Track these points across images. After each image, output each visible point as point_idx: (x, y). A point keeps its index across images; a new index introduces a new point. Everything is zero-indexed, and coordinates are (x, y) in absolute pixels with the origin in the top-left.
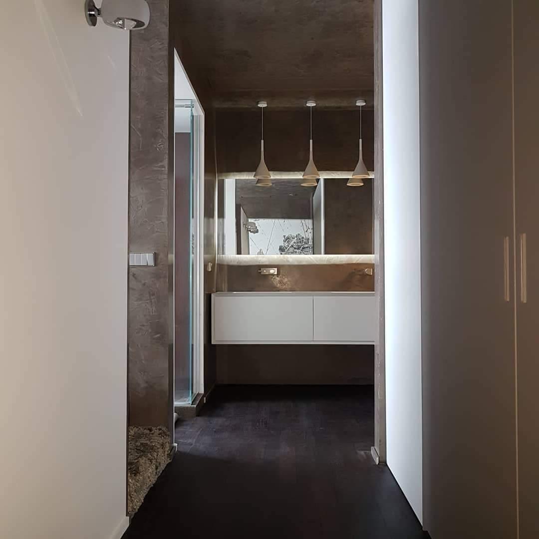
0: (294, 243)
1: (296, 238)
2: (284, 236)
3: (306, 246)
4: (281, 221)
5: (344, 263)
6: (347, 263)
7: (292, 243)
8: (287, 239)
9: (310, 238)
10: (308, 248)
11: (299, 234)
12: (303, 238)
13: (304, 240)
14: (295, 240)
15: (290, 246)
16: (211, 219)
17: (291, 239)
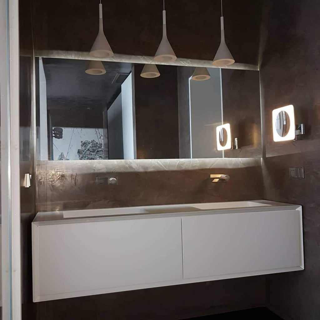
0: (90, 147)
1: (91, 144)
2: (82, 142)
3: (100, 149)
4: (79, 130)
5: (197, 168)
6: (200, 168)
7: (88, 147)
8: (84, 144)
9: (103, 144)
10: (102, 152)
11: (94, 140)
12: (97, 143)
13: (98, 145)
14: (90, 145)
15: (87, 149)
16: (28, 128)
17: (88, 144)
